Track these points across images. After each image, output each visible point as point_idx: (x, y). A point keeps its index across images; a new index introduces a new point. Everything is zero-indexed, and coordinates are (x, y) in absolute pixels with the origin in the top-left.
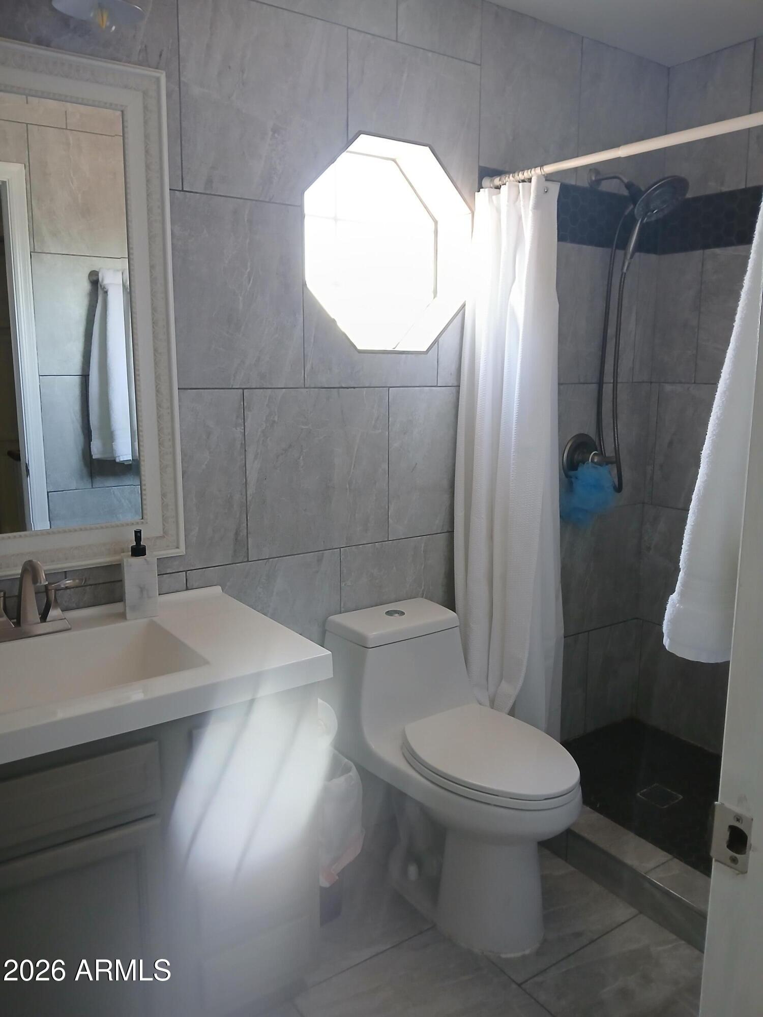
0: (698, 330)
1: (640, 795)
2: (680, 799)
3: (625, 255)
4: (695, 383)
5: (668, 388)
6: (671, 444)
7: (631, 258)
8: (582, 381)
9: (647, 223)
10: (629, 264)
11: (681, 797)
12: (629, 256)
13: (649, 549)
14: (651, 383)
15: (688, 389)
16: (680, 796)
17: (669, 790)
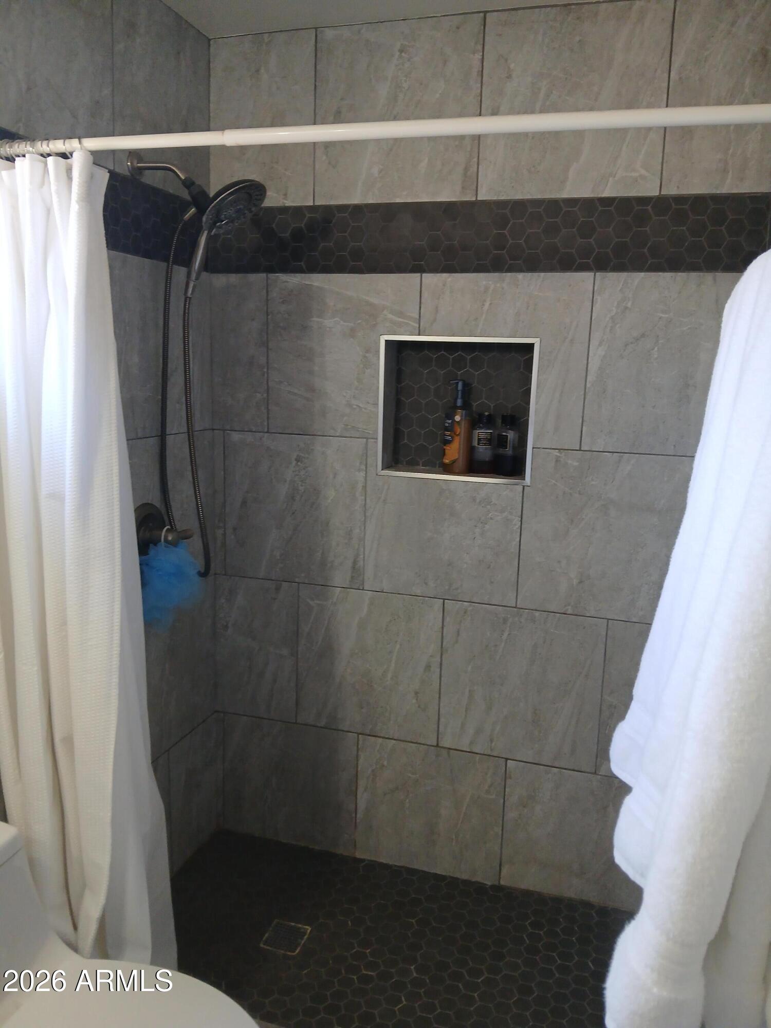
0: (268, 369)
1: (264, 944)
2: (309, 931)
3: (189, 275)
4: (268, 432)
5: (236, 437)
6: (244, 503)
7: (197, 279)
8: (140, 435)
9: (215, 235)
10: (194, 287)
11: (309, 929)
12: (194, 276)
13: (226, 627)
14: (213, 430)
15: (261, 439)
16: (307, 927)
17: (293, 924)
